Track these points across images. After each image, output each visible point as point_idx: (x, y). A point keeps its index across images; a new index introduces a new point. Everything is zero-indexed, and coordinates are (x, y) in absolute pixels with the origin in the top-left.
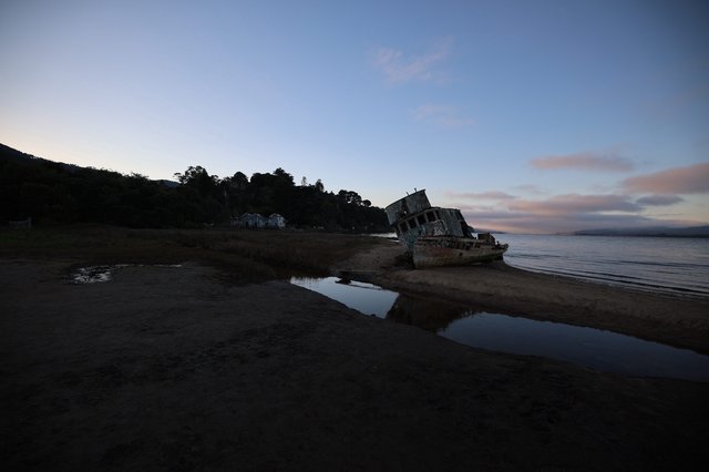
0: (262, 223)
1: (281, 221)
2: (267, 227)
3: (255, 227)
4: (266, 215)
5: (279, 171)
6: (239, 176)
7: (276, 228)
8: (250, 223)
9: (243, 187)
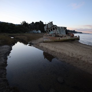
0: (36, 32)
1: (40, 32)
2: (37, 33)
3: (35, 33)
4: (37, 30)
5: (40, 21)
6: (33, 23)
7: (39, 33)
8: (34, 32)
9: (33, 25)
